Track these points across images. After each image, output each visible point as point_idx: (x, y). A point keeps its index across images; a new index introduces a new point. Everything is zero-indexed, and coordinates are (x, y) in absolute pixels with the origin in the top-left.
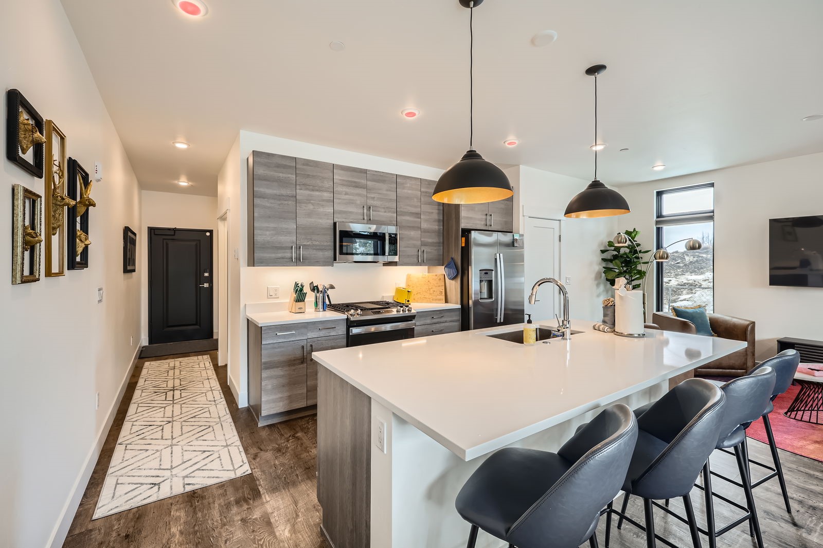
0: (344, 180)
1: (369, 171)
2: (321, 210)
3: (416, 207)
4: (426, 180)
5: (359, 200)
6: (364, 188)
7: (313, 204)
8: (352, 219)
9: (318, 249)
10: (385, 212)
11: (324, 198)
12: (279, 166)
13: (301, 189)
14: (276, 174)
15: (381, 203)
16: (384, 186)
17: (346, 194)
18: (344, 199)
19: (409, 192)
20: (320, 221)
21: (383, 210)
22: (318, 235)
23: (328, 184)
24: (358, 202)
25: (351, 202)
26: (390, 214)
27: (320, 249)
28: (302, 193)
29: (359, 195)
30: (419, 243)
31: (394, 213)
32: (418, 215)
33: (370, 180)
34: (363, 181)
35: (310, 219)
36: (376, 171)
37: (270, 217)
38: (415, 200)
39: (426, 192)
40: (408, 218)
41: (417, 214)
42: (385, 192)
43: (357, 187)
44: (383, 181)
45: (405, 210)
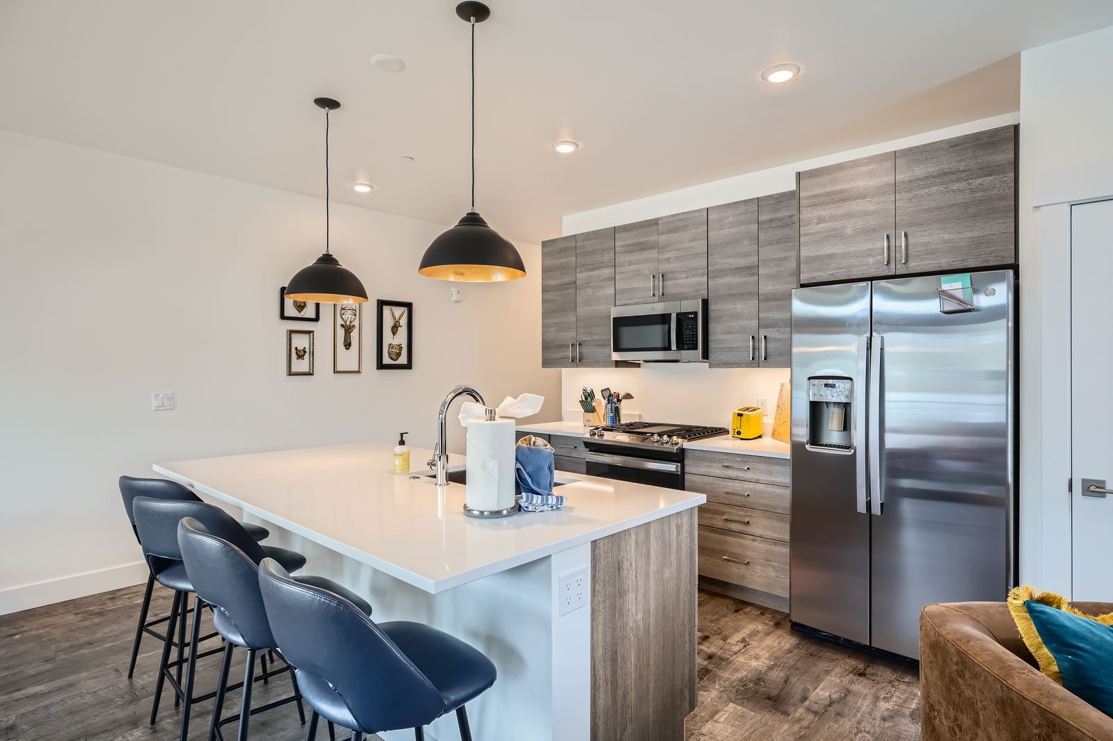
0: (627, 245)
1: (661, 219)
2: (601, 293)
3: (747, 255)
4: (771, 197)
5: (647, 269)
6: (654, 248)
7: (592, 288)
8: (638, 298)
9: (598, 346)
10: (687, 277)
11: (605, 277)
12: (562, 251)
13: (580, 272)
14: (558, 262)
15: (681, 264)
16: (684, 236)
17: (631, 263)
18: (627, 272)
19: (733, 230)
20: (600, 308)
21: (684, 275)
22: (598, 326)
23: (608, 257)
24: (646, 272)
25: (637, 274)
26: (698, 279)
27: (601, 345)
28: (581, 276)
29: (648, 260)
30: (755, 323)
31: (703, 275)
32: (752, 270)
33: (663, 233)
34: (653, 238)
35: (589, 308)
36: (672, 216)
37: (553, 312)
38: (746, 242)
39: (771, 221)
40: (729, 280)
41: (749, 268)
42: (687, 245)
43: (644, 249)
44: (684, 228)
45: (724, 267)
